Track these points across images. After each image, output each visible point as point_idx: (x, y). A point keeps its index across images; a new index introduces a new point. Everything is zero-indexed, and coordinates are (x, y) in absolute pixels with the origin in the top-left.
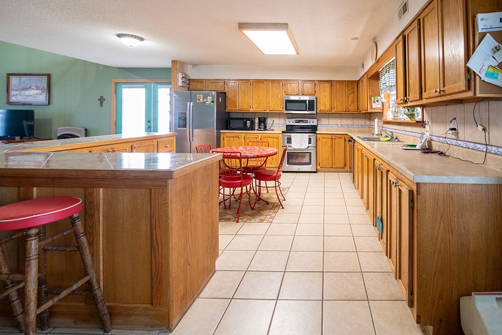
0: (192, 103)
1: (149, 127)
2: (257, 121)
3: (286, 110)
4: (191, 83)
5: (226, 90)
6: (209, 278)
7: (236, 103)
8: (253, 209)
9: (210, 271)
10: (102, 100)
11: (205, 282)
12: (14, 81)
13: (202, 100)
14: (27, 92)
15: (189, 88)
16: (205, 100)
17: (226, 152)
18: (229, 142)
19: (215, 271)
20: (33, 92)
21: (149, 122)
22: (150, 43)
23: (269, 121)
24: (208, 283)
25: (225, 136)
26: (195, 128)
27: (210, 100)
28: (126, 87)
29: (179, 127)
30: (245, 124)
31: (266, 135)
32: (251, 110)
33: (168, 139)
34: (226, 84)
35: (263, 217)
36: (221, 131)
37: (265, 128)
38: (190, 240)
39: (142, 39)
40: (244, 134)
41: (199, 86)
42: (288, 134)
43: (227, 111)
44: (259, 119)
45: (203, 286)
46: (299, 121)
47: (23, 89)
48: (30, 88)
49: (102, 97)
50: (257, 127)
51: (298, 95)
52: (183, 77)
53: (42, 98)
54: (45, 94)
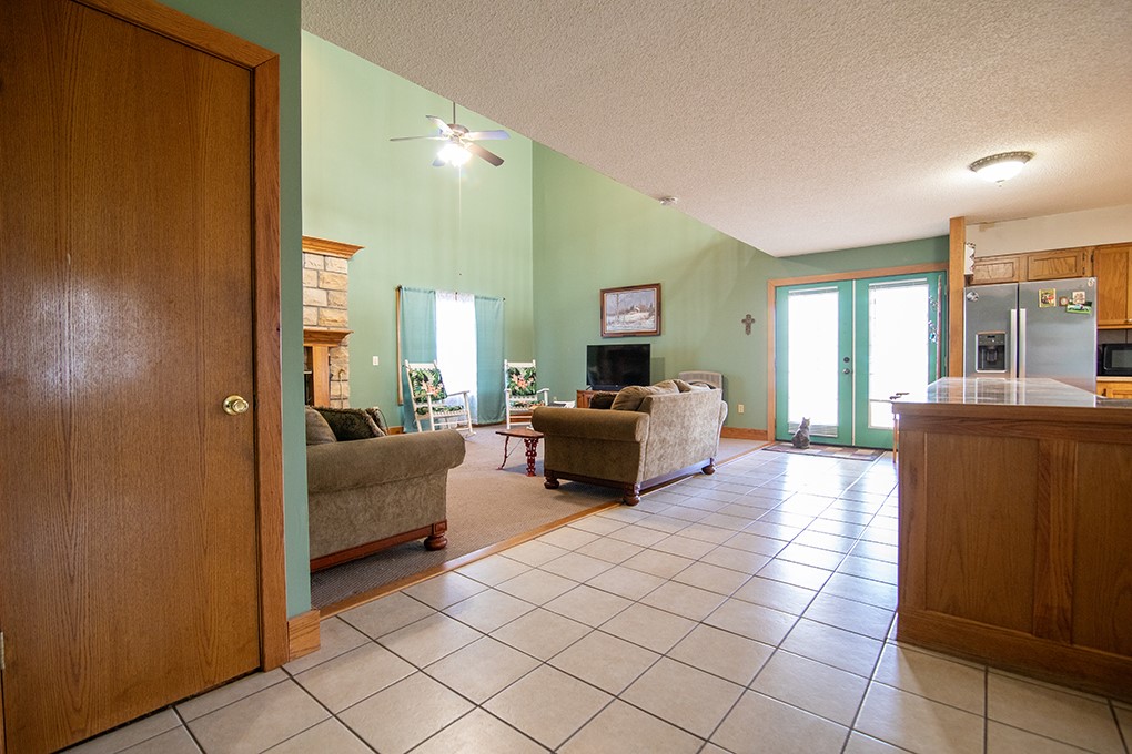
0: (1023, 312)
1: (847, 372)
4: (976, 267)
10: (748, 322)
12: (610, 299)
13: (1054, 301)
14: (628, 317)
16: (1064, 301)
20: (636, 316)
21: (847, 360)
27: (1080, 299)
29: (979, 367)
34: (1089, 258)
47: (622, 313)
48: (632, 309)
49: (749, 316)
53: (650, 325)
54: (653, 318)
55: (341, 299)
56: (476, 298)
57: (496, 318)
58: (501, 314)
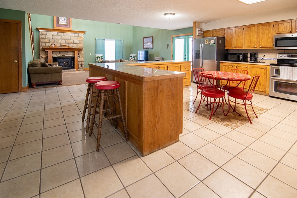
0: (202, 45)
1: (185, 58)
2: (249, 56)
3: (276, 46)
4: (204, 33)
5: (225, 35)
6: (173, 143)
7: (232, 43)
8: (226, 115)
9: (175, 139)
10: (168, 45)
11: (169, 143)
12: (144, 40)
13: (208, 42)
15: (203, 36)
16: (210, 43)
17: (208, 74)
18: (225, 69)
19: (178, 141)
20: (149, 44)
21: (185, 55)
22: (178, 15)
23: (260, 56)
24: (171, 144)
25: (223, 65)
26: (204, 59)
27: (212, 42)
28: (176, 39)
29: (196, 58)
30: (238, 57)
31: (254, 66)
32: (244, 48)
33: (186, 64)
34: (225, 31)
35: (228, 123)
36: (220, 62)
37: (256, 61)
38: (158, 116)
39: (174, 14)
40: (237, 64)
41: (208, 34)
42: (277, 67)
43: (226, 49)
44: (251, 54)
45: (167, 144)
46: (292, 56)
47: (147, 43)
50: (249, 60)
51: (291, 32)
52: (199, 30)
53: (151, 46)
54: (152, 44)
55: (82, 42)
56: (115, 40)
57: (121, 44)
58: (122, 44)
